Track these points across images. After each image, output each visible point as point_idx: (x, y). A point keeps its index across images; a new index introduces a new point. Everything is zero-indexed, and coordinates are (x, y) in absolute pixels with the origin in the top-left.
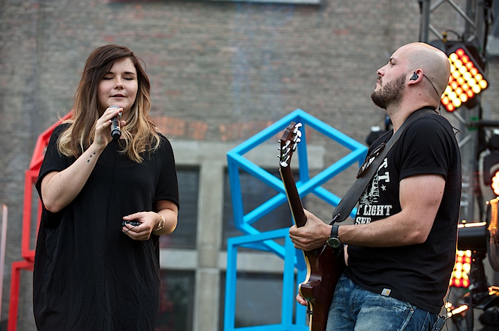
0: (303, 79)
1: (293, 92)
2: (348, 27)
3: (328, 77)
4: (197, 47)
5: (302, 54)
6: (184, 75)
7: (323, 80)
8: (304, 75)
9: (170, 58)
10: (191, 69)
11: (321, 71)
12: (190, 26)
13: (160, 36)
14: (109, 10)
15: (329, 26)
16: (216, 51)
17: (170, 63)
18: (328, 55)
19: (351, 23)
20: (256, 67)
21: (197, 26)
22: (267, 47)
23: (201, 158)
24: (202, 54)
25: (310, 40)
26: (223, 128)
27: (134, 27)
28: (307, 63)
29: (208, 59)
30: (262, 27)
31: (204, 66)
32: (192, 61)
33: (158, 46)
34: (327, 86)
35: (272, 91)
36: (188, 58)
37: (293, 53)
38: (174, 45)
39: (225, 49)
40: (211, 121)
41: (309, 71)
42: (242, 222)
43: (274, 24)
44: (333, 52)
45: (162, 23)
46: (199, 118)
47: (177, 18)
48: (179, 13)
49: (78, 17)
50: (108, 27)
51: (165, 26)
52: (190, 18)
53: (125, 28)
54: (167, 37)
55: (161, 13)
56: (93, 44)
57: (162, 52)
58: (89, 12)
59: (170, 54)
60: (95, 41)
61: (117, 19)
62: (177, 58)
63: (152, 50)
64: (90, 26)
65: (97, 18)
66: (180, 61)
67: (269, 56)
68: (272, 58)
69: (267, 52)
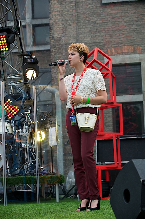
4: (135, 19)
6: (131, 30)
10: (134, 27)
14: (101, 9)
16: (142, 19)
17: (126, 26)
21: (134, 11)
23: (140, 60)
24: (137, 21)
27: (111, 14)
29: (140, 23)
31: (138, 25)
32: (134, 24)
33: (121, 20)
36: (132, 23)
38: (126, 19)
40: (143, 46)
46: (138, 45)
47: (126, 9)
48: (127, 7)
49: (90, 13)
50: (102, 16)
51: (122, 12)
52: (131, 8)
53: (108, 15)
54: (124, 16)
55: (120, 8)
56: (97, 22)
57: (122, 22)
58: (94, 11)
59: (125, 23)
60: (97, 21)
61: (105, 12)
62: (128, 24)
63: (118, 22)
64: (95, 16)
65: (97, 12)
66: (129, 25)
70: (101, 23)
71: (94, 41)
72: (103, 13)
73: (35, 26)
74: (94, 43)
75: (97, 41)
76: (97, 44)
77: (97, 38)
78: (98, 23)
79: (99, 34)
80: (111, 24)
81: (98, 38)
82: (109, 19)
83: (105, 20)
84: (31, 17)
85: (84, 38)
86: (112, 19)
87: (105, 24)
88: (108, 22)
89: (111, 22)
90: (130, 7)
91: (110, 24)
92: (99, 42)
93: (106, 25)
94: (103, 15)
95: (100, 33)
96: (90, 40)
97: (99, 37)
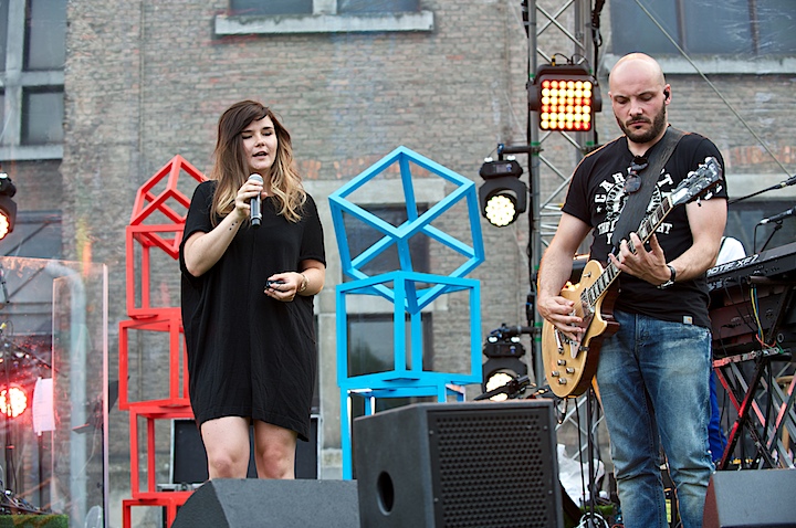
0: (418, 109)
1: (410, 123)
2: (462, 52)
3: (446, 105)
4: (306, 82)
5: (416, 83)
6: (293, 113)
7: (440, 109)
8: (420, 105)
10: (301, 105)
11: (436, 99)
12: (297, 61)
13: (267, 74)
14: (212, 50)
15: (442, 52)
16: (326, 85)
18: (443, 82)
19: (465, 48)
20: (368, 99)
21: (304, 61)
22: (379, 78)
24: (311, 90)
25: (423, 68)
26: (337, 165)
27: (239, 66)
28: (421, 92)
29: (318, 94)
30: (373, 58)
31: (313, 101)
32: (301, 97)
33: (266, 84)
34: (443, 115)
35: (386, 124)
36: (297, 94)
37: (407, 83)
38: (282, 82)
39: (334, 82)
40: (323, 159)
41: (424, 100)
42: (350, 267)
43: (384, 53)
44: (448, 79)
45: (268, 60)
46: (312, 156)
47: (282, 54)
48: (284, 48)
49: (181, 60)
50: (212, 69)
51: (270, 63)
52: (296, 53)
53: (230, 68)
54: (274, 74)
55: (265, 50)
56: (197, 86)
57: (270, 90)
58: (191, 55)
59: (277, 92)
60: (199, 83)
61: (222, 59)
62: (285, 95)
63: (258, 88)
64: (194, 69)
65: (200, 59)
66: (289, 98)
67: (381, 88)
68: (384, 89)
69: (380, 83)
70: (209, 90)
71: (187, 139)
72: (218, 62)
73: (27, 91)
74: (186, 143)
75: (196, 139)
76: (195, 148)
77: (196, 132)
78: (200, 90)
79: (202, 121)
80: (238, 93)
81: (200, 132)
82: (234, 79)
83: (221, 83)
84: (20, 65)
85: (158, 129)
86: (241, 79)
87: (222, 92)
88: (228, 89)
89: (238, 88)
90: (293, 49)
91: (233, 93)
92: (200, 142)
93: (224, 95)
94: (216, 68)
95: (206, 118)
96: (176, 136)
97: (202, 128)
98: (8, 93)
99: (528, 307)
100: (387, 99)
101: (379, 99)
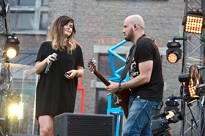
0: (161, 25)
1: (158, 29)
2: (176, 7)
3: (170, 24)
5: (161, 16)
6: (121, 24)
7: (168, 25)
8: (161, 23)
9: (116, 18)
11: (167, 22)
12: (123, 7)
13: (113, 11)
15: (170, 7)
17: (116, 20)
18: (169, 17)
19: (177, 6)
22: (149, 14)
23: (126, 51)
25: (163, 12)
27: (104, 8)
28: (162, 19)
30: (147, 7)
33: (113, 14)
34: (169, 27)
35: (151, 29)
36: (122, 18)
37: (158, 16)
38: (118, 14)
41: (163, 22)
43: (151, 6)
44: (171, 16)
45: (114, 6)
47: (119, 5)
48: (119, 3)
49: (86, 5)
50: (96, 8)
51: (115, 8)
52: (122, 5)
53: (101, 8)
54: (115, 11)
55: (113, 3)
56: (91, 14)
57: (114, 16)
58: (90, 4)
59: (116, 17)
60: (91, 13)
62: (119, 18)
63: (110, 15)
64: (90, 8)
65: (92, 5)
66: (119, 19)
67: (149, 17)
68: (150, 18)
69: (149, 16)
70: (94, 15)
71: (86, 31)
72: (98, 6)
73: (42, 13)
74: (86, 32)
75: (89, 31)
76: (89, 33)
77: (89, 28)
78: (92, 15)
79: (91, 25)
80: (104, 17)
81: (91, 28)
82: (102, 12)
83: (98, 13)
85: (78, 26)
86: (105, 12)
87: (98, 16)
88: (100, 15)
89: (103, 15)
90: (122, 3)
91: (102, 17)
92: (90, 32)
93: (99, 17)
94: (97, 8)
95: (93, 24)
96: (83, 29)
97: (91, 27)
98: (36, 13)
99: (181, 90)
100: (151, 21)
101: (148, 21)
